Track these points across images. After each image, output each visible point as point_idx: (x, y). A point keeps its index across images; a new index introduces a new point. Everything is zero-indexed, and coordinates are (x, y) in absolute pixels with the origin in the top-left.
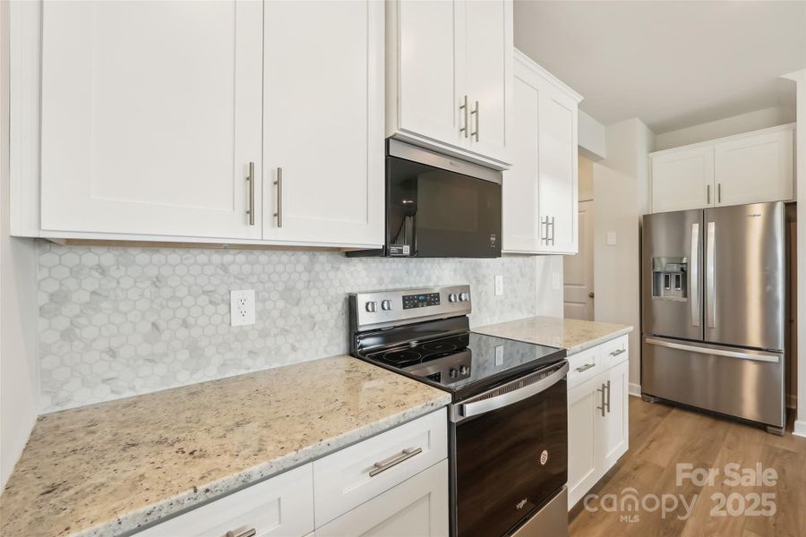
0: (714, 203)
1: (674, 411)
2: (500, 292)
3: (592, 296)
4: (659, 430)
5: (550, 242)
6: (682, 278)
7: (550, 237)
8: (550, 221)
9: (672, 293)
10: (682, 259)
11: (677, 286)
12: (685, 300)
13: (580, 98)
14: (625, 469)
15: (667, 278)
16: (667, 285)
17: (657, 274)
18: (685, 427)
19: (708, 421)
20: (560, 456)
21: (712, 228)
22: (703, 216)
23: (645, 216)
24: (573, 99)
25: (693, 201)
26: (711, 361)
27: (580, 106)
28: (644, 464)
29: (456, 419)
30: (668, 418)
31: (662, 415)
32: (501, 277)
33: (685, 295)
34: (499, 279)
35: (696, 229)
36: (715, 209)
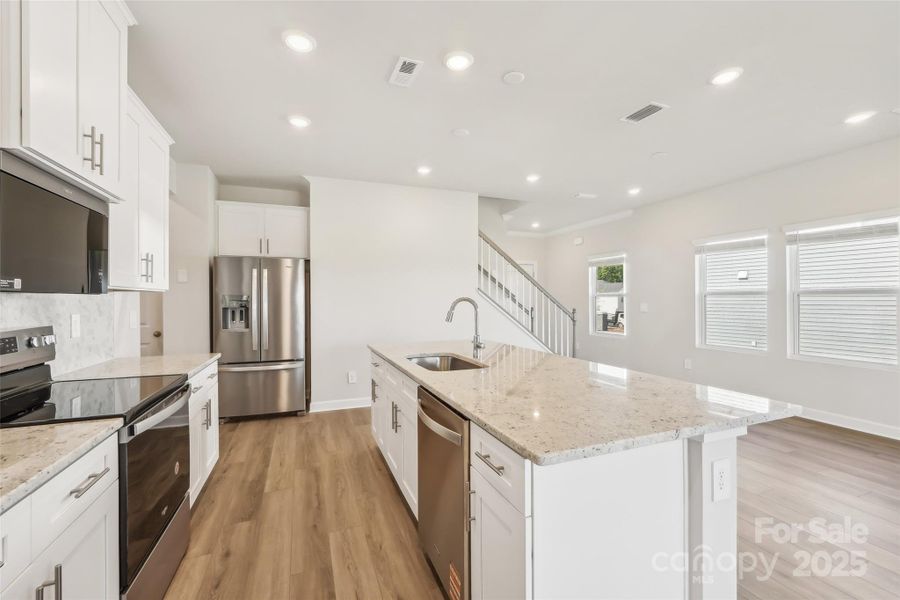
0: (264, 254)
1: (241, 424)
2: (76, 334)
3: (158, 335)
4: (233, 440)
5: (150, 279)
6: (245, 311)
7: (150, 274)
8: (150, 258)
9: (237, 326)
10: (242, 296)
11: (241, 319)
12: (247, 330)
13: (172, 142)
14: (215, 476)
15: (233, 313)
16: (233, 319)
17: (225, 310)
18: (250, 432)
19: (264, 422)
20: (185, 462)
21: (265, 273)
22: (259, 262)
23: (215, 258)
24: (166, 141)
25: (250, 250)
26: (261, 376)
27: (172, 147)
28: (230, 466)
29: (126, 439)
30: (238, 430)
31: (233, 430)
32: (78, 316)
33: (248, 325)
34: (76, 318)
35: (255, 272)
36: (265, 258)
